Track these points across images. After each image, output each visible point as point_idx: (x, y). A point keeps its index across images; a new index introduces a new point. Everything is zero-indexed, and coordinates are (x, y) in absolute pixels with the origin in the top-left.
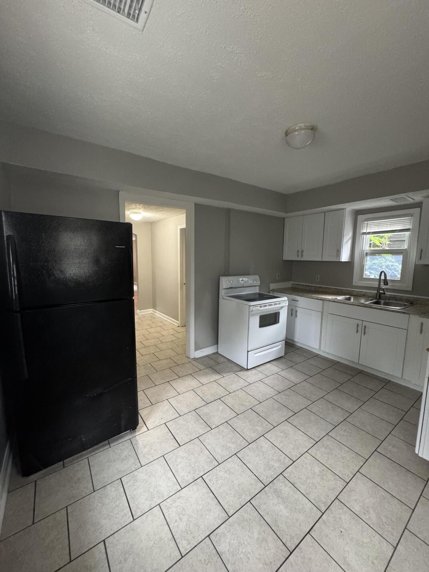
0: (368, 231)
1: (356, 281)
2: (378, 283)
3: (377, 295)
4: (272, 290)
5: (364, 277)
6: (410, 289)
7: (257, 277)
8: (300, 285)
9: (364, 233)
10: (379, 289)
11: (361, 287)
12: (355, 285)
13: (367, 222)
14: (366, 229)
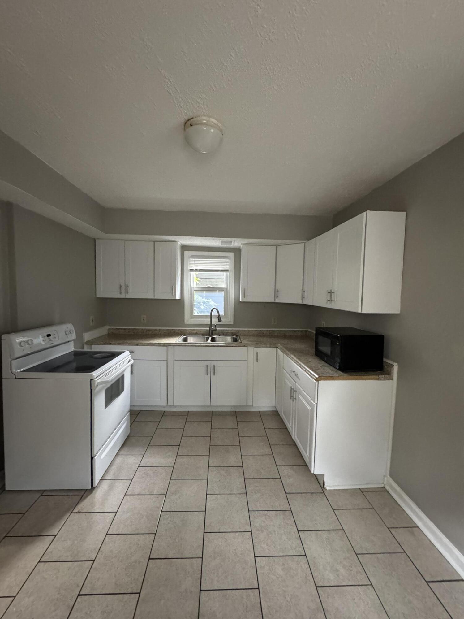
0: (195, 268)
1: (188, 320)
2: (210, 320)
3: (209, 332)
4: (87, 342)
6: (232, 323)
7: (70, 327)
8: (121, 329)
9: (191, 270)
10: (211, 325)
11: (194, 325)
12: (187, 323)
13: (193, 259)
14: (193, 266)
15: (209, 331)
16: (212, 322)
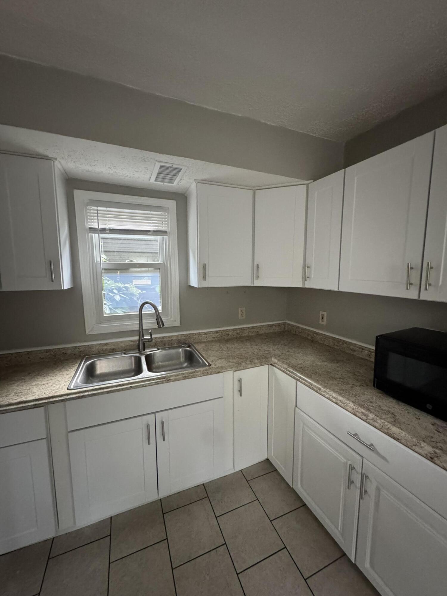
0: (101, 226)
1: (92, 326)
2: (139, 322)
3: (139, 345)
5: (104, 315)
9: (93, 230)
10: (141, 332)
12: (91, 333)
13: (95, 208)
14: (97, 221)
15: (138, 342)
16: (143, 326)
